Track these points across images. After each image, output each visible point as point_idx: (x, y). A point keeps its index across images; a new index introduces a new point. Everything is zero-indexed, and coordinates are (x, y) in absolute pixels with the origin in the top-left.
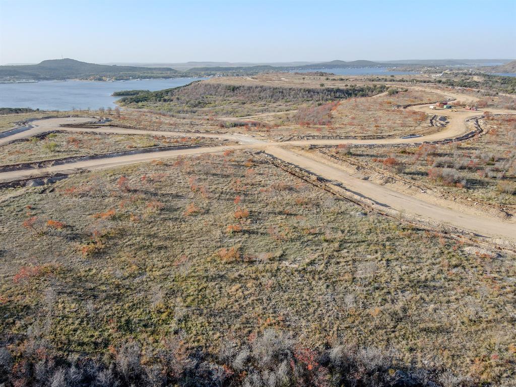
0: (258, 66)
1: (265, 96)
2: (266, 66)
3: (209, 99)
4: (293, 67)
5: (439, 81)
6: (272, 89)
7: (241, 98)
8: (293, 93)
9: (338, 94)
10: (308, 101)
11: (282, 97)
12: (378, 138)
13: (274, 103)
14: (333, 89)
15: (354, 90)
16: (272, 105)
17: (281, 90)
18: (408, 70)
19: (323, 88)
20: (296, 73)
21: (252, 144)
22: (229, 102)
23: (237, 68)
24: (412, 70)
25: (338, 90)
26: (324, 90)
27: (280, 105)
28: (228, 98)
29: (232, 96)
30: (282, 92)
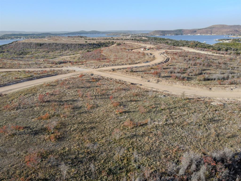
0: (43, 33)
1: (59, 48)
2: (48, 33)
3: (28, 51)
4: (62, 34)
5: (132, 39)
6: (62, 44)
7: (46, 49)
8: (73, 46)
9: (94, 46)
10: (82, 49)
11: (68, 48)
12: (135, 64)
13: (65, 51)
14: (92, 43)
15: (101, 44)
16: (64, 52)
17: (67, 45)
18: (115, 34)
19: (87, 43)
20: (69, 37)
21: (83, 71)
22: (40, 52)
23: (32, 34)
24: (117, 35)
25: (94, 44)
26: (87, 44)
27: (68, 52)
28: (38, 50)
29: (40, 49)
30: (68, 46)
